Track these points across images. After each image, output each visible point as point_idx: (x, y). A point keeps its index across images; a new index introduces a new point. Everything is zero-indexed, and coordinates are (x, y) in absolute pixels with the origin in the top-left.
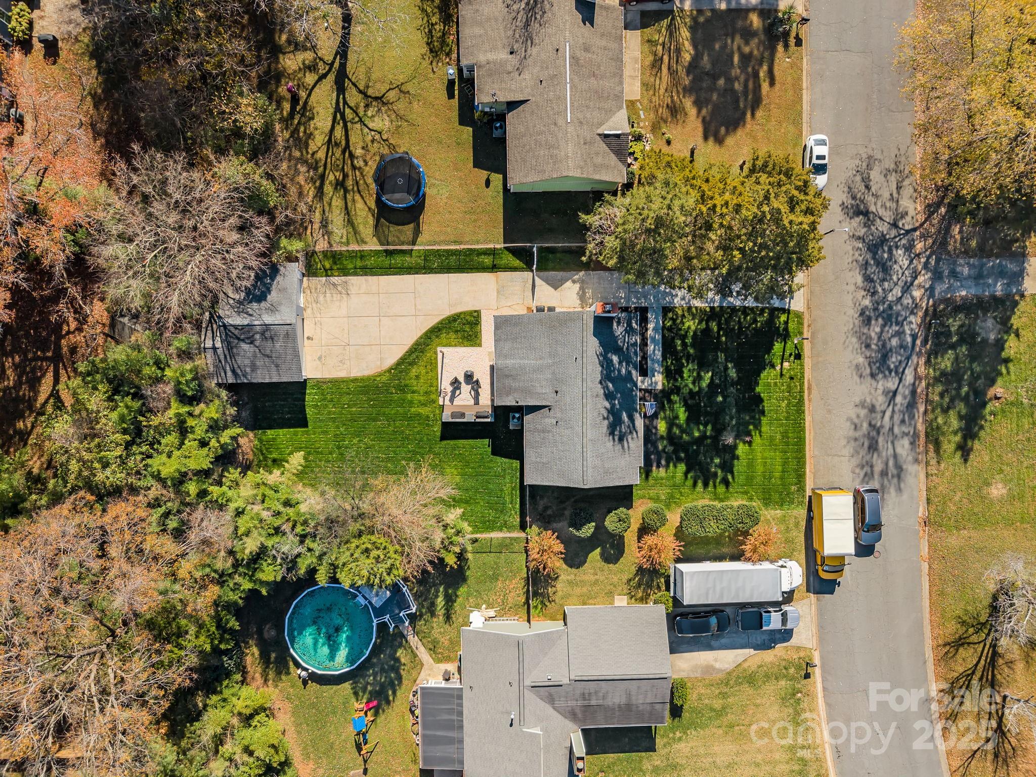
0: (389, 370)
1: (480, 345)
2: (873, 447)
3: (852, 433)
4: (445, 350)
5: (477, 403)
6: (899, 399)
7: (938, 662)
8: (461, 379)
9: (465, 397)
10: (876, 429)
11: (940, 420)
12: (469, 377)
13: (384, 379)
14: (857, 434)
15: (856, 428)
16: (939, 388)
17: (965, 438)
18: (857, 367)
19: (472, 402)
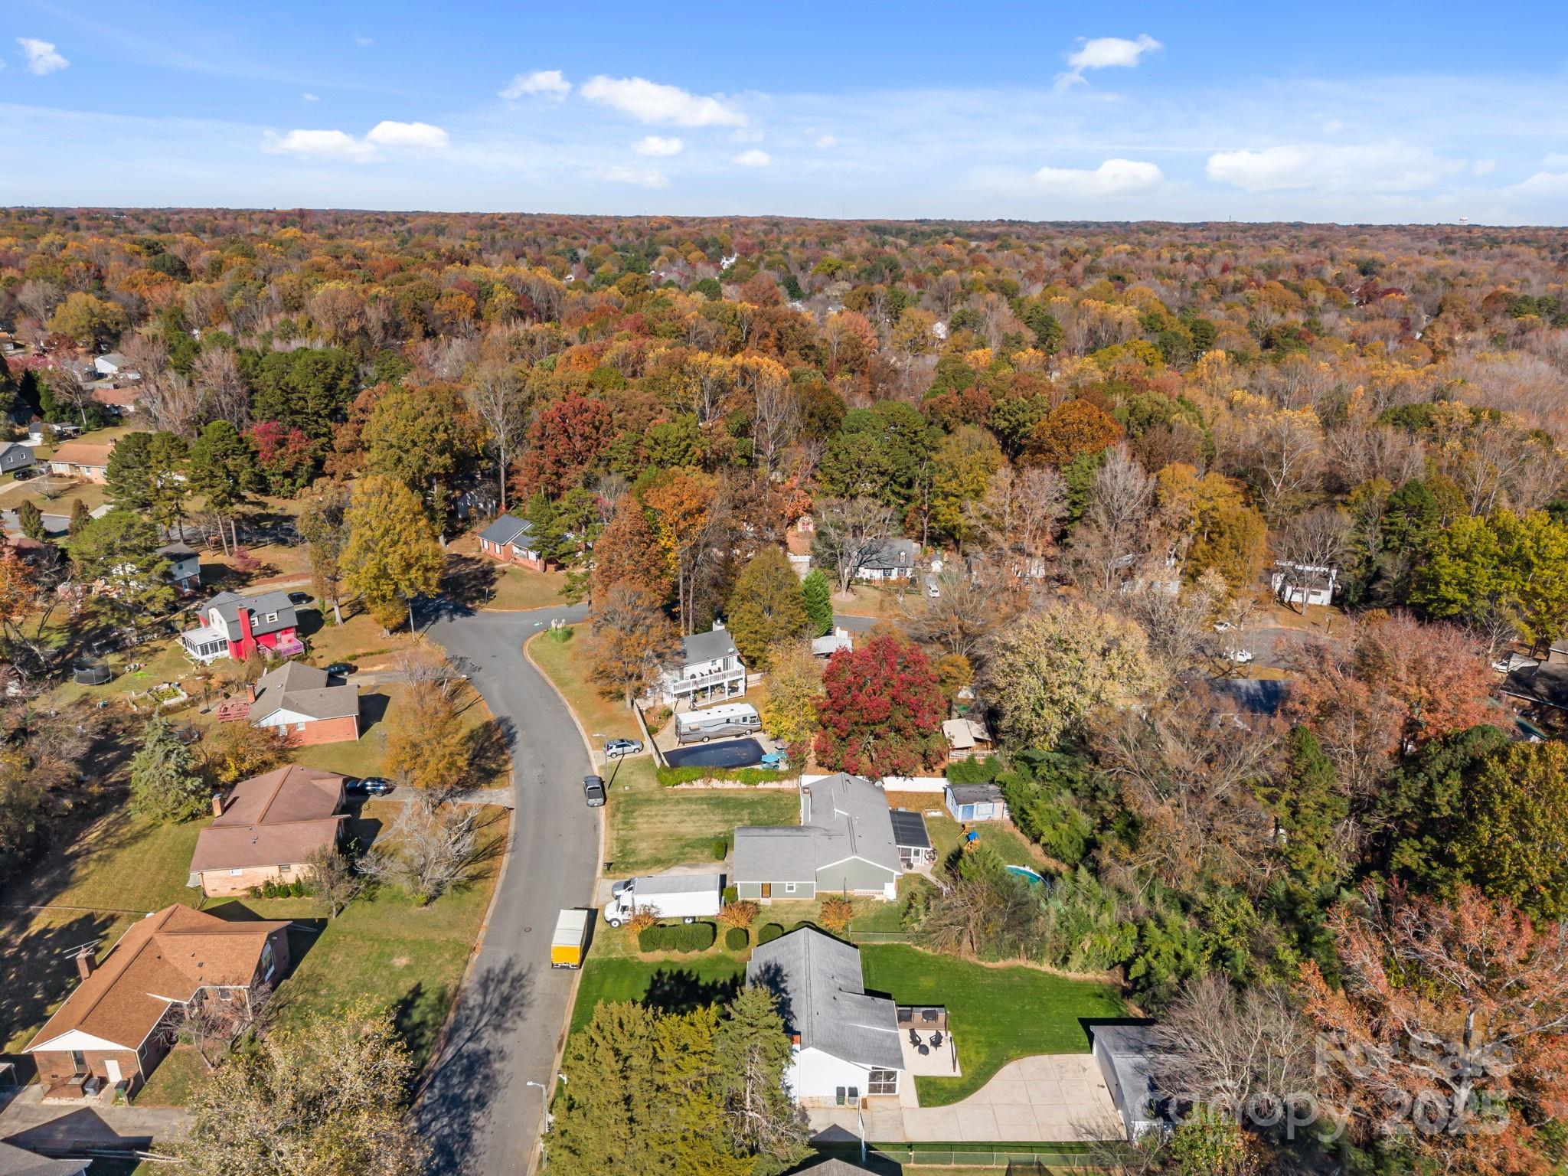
0: (1009, 1060)
1: (916, 1077)
2: (505, 1000)
3: (524, 1010)
4: (951, 1074)
5: (912, 1031)
6: (467, 1035)
7: (497, 870)
8: (932, 1049)
9: (926, 1036)
10: (499, 1012)
11: (430, 1016)
12: (924, 1050)
13: (1012, 1053)
14: (519, 1009)
15: (519, 1014)
16: (423, 1041)
17: (413, 1001)
18: (503, 1059)
19: (918, 1032)
